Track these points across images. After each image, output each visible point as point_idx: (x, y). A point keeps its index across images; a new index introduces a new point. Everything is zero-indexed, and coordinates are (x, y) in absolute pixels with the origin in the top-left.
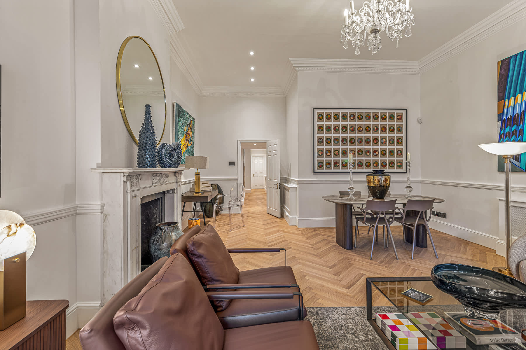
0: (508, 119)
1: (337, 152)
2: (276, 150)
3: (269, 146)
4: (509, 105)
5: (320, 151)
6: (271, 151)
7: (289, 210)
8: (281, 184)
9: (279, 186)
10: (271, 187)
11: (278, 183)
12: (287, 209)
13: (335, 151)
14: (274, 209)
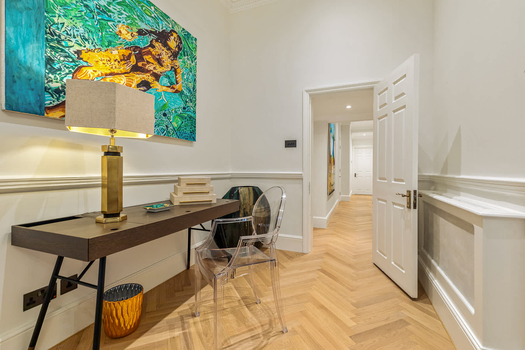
2: (403, 94)
3: (380, 94)
6: (385, 104)
8: (420, 196)
9: (415, 199)
10: (385, 201)
11: (409, 192)
14: (395, 263)
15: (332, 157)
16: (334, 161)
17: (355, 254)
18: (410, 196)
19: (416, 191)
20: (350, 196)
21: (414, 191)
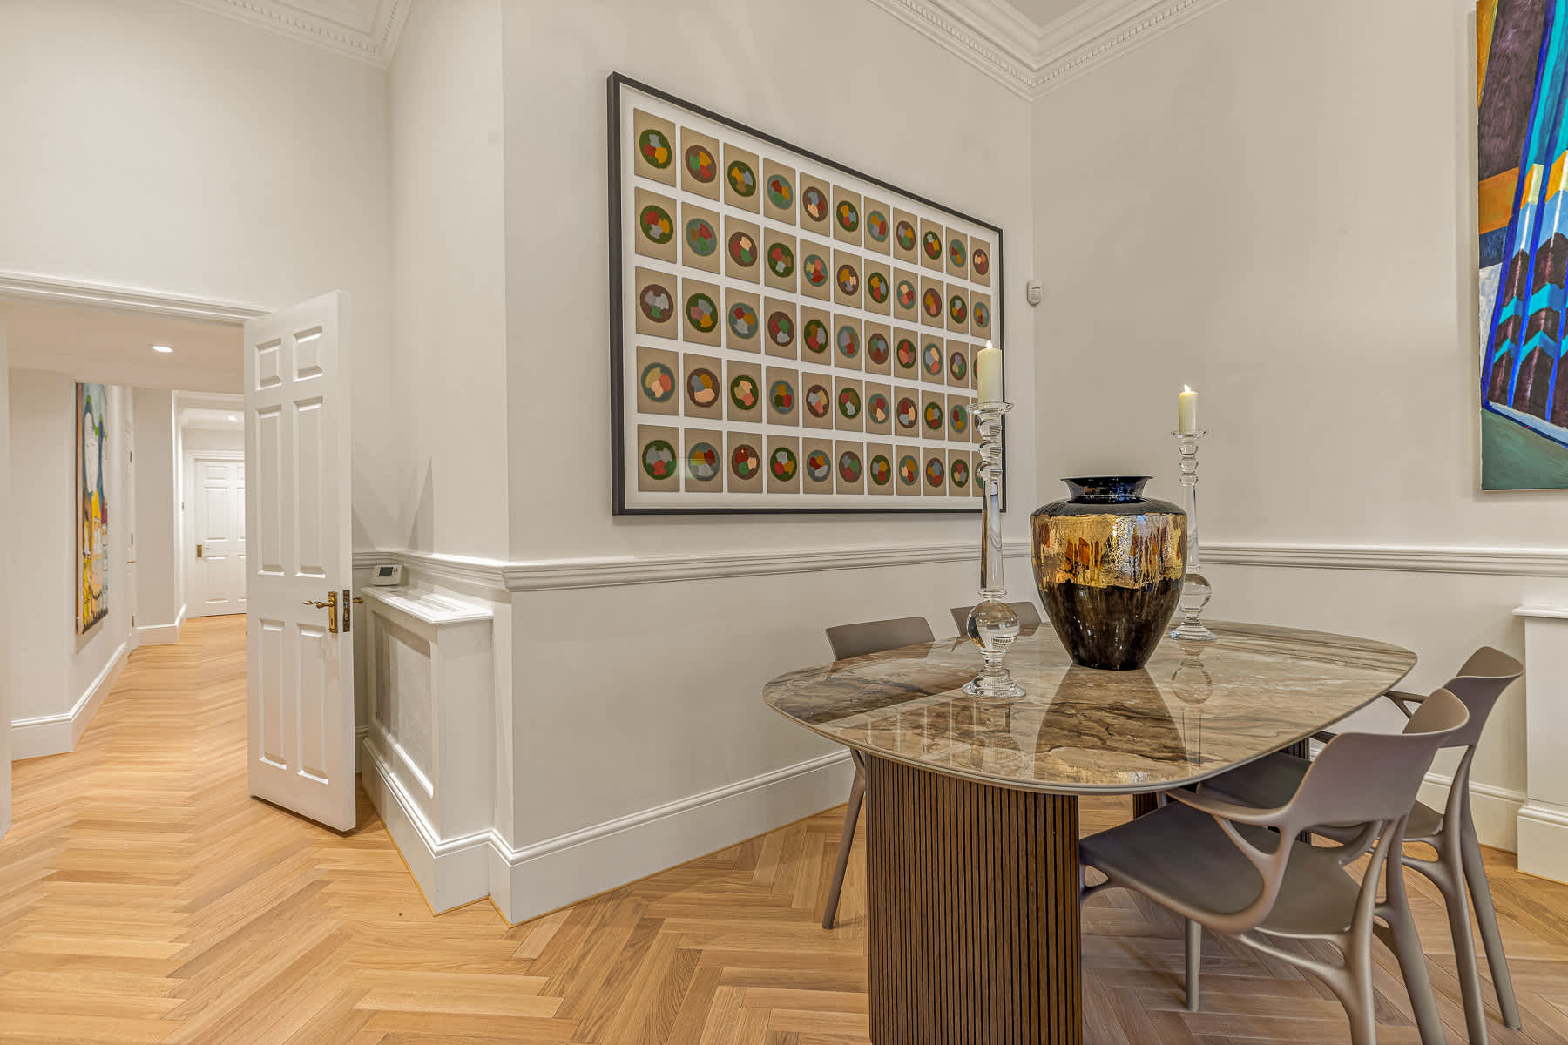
0: (1538, 252)
1: (746, 387)
2: (316, 370)
3: (261, 347)
4: (1550, 186)
5: (657, 371)
6: (276, 380)
7: (429, 787)
8: (359, 601)
9: (347, 610)
10: (281, 624)
11: (334, 595)
12: (399, 758)
13: (735, 383)
14: (306, 772)
15: (95, 498)
16: (104, 511)
17: (188, 794)
18: (335, 605)
19: (349, 591)
20: (177, 623)
21: (344, 591)
